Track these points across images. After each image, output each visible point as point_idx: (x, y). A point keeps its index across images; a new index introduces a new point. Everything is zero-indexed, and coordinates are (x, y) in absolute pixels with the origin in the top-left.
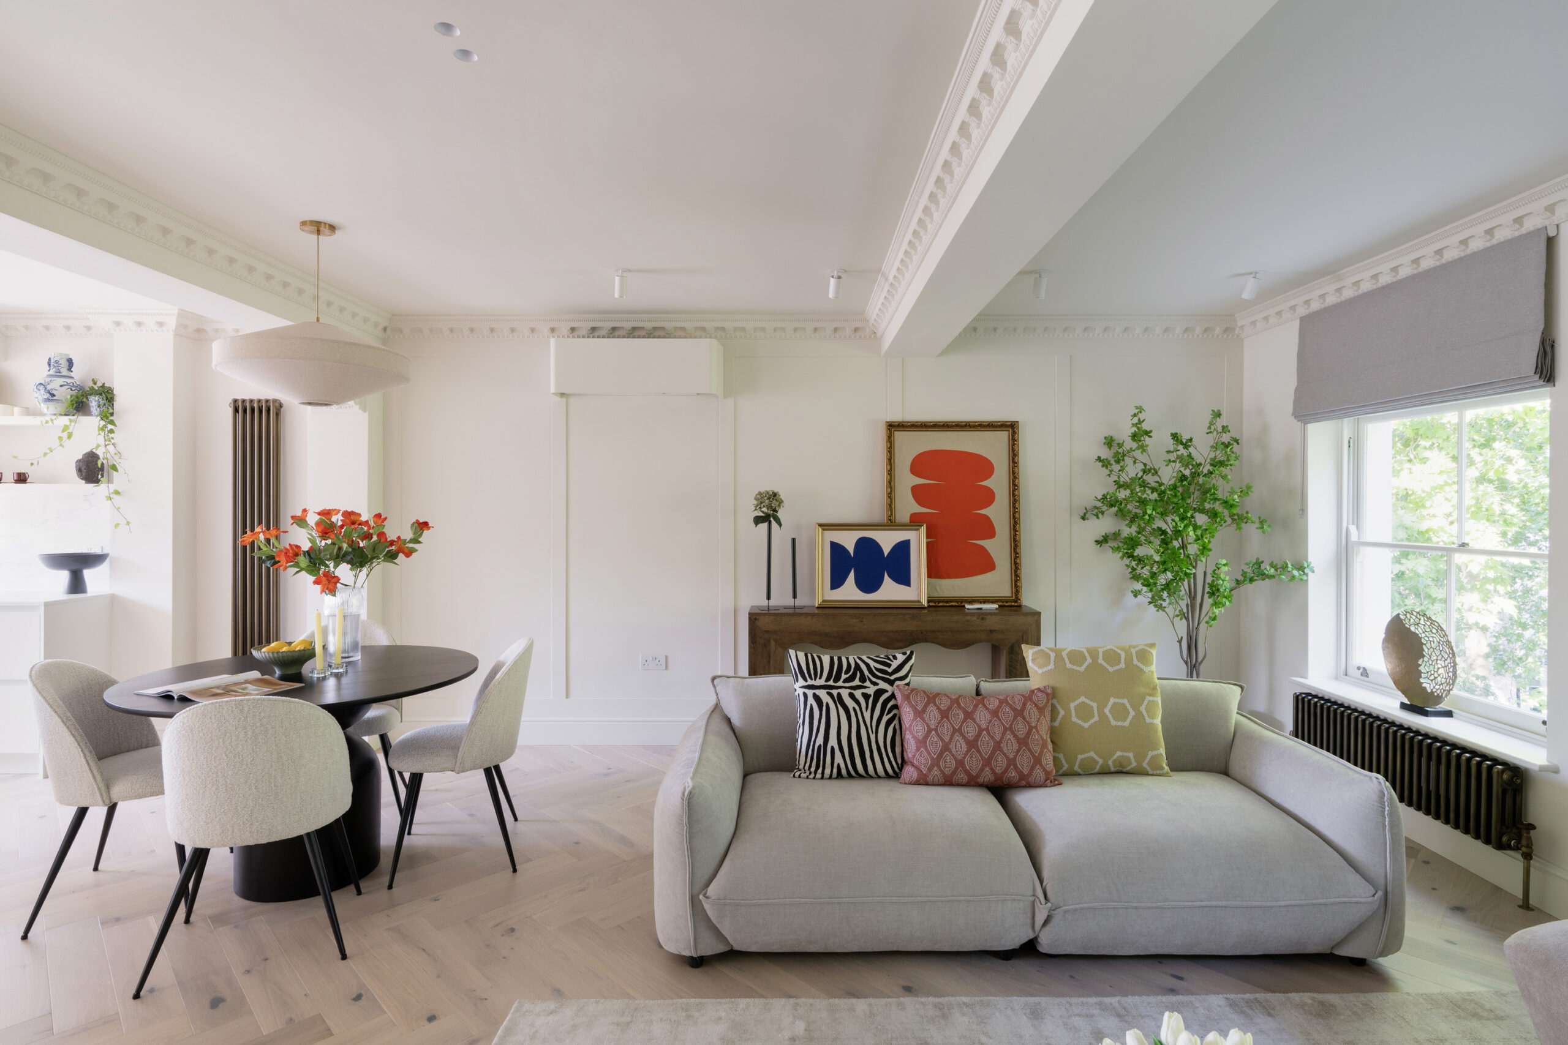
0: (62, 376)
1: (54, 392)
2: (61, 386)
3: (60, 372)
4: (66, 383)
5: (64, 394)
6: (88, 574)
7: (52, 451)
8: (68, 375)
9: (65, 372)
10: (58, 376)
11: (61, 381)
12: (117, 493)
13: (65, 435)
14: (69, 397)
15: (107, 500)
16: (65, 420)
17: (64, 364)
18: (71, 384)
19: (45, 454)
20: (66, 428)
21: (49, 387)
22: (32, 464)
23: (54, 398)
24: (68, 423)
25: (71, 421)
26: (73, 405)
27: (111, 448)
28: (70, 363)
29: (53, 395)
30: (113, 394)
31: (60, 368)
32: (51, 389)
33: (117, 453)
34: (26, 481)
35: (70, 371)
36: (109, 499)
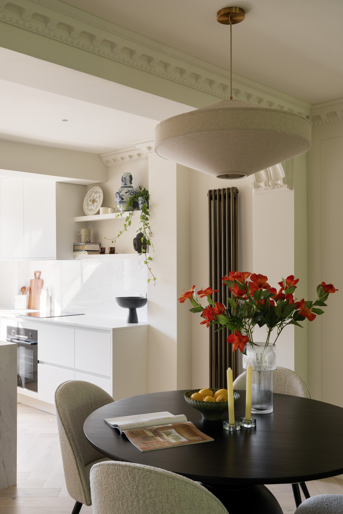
0: (127, 187)
1: (123, 197)
2: (126, 193)
3: (126, 185)
4: (128, 191)
5: (127, 197)
6: (139, 311)
7: (121, 234)
8: (131, 186)
9: (129, 184)
10: (126, 187)
11: (126, 190)
12: (150, 259)
13: (127, 223)
14: (129, 199)
15: (145, 264)
16: (127, 214)
17: (128, 178)
18: (131, 191)
19: (119, 235)
20: (128, 218)
21: (121, 194)
22: (113, 242)
23: (123, 201)
24: (129, 216)
25: (130, 214)
26: (131, 204)
27: (147, 230)
28: (131, 177)
29: (122, 199)
30: (148, 194)
31: (126, 182)
32: (122, 195)
33: (150, 233)
34: (114, 252)
35: (131, 183)
36: (146, 263)
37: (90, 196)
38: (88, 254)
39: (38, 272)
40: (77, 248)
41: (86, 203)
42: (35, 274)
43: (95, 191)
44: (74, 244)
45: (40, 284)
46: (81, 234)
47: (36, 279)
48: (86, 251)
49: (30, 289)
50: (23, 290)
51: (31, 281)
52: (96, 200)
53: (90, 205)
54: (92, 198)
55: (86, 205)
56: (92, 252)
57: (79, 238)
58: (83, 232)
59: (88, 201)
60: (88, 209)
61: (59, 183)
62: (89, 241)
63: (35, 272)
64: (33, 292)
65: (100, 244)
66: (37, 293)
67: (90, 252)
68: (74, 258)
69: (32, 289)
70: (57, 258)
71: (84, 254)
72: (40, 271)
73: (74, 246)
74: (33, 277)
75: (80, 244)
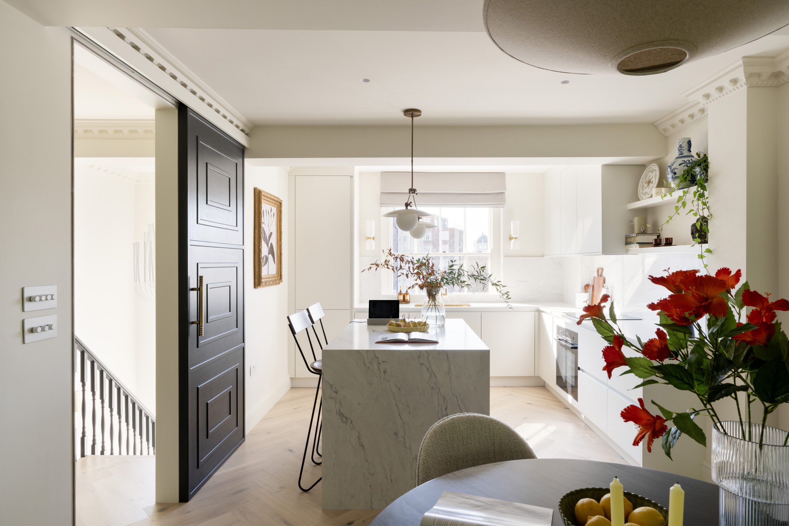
0: (683, 157)
1: (676, 171)
2: (680, 165)
3: (682, 154)
4: (683, 162)
5: (680, 171)
7: (671, 219)
8: (689, 155)
9: (686, 153)
10: (681, 157)
11: (680, 161)
12: (709, 251)
13: (680, 204)
14: (682, 172)
15: (699, 258)
16: (680, 193)
17: (685, 146)
18: (688, 162)
19: (668, 221)
20: (680, 198)
21: (673, 167)
23: (676, 175)
24: (682, 194)
25: (684, 192)
26: (686, 178)
27: (706, 211)
28: (689, 143)
29: (675, 173)
31: (682, 150)
32: (674, 169)
33: (710, 215)
34: (672, 244)
35: (689, 151)
36: (701, 257)
37: (646, 177)
38: (639, 247)
39: (600, 269)
40: (629, 240)
41: (642, 186)
42: (598, 271)
43: (651, 170)
44: (626, 236)
45: (601, 281)
46: (634, 224)
47: (598, 276)
48: (637, 243)
49: (593, 286)
50: (587, 287)
51: (594, 278)
52: (652, 181)
53: (645, 187)
54: (648, 179)
55: (641, 188)
56: (645, 245)
57: (631, 228)
58: (636, 220)
59: (644, 183)
60: (643, 193)
61: (606, 166)
62: (642, 231)
63: (598, 268)
64: (595, 290)
65: (659, 234)
66: (599, 291)
67: (642, 244)
68: (627, 252)
69: (595, 287)
70: (602, 252)
71: (635, 247)
72: (602, 267)
73: (627, 238)
74: (596, 275)
75: (632, 236)
